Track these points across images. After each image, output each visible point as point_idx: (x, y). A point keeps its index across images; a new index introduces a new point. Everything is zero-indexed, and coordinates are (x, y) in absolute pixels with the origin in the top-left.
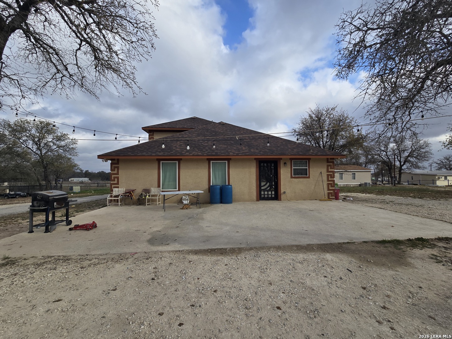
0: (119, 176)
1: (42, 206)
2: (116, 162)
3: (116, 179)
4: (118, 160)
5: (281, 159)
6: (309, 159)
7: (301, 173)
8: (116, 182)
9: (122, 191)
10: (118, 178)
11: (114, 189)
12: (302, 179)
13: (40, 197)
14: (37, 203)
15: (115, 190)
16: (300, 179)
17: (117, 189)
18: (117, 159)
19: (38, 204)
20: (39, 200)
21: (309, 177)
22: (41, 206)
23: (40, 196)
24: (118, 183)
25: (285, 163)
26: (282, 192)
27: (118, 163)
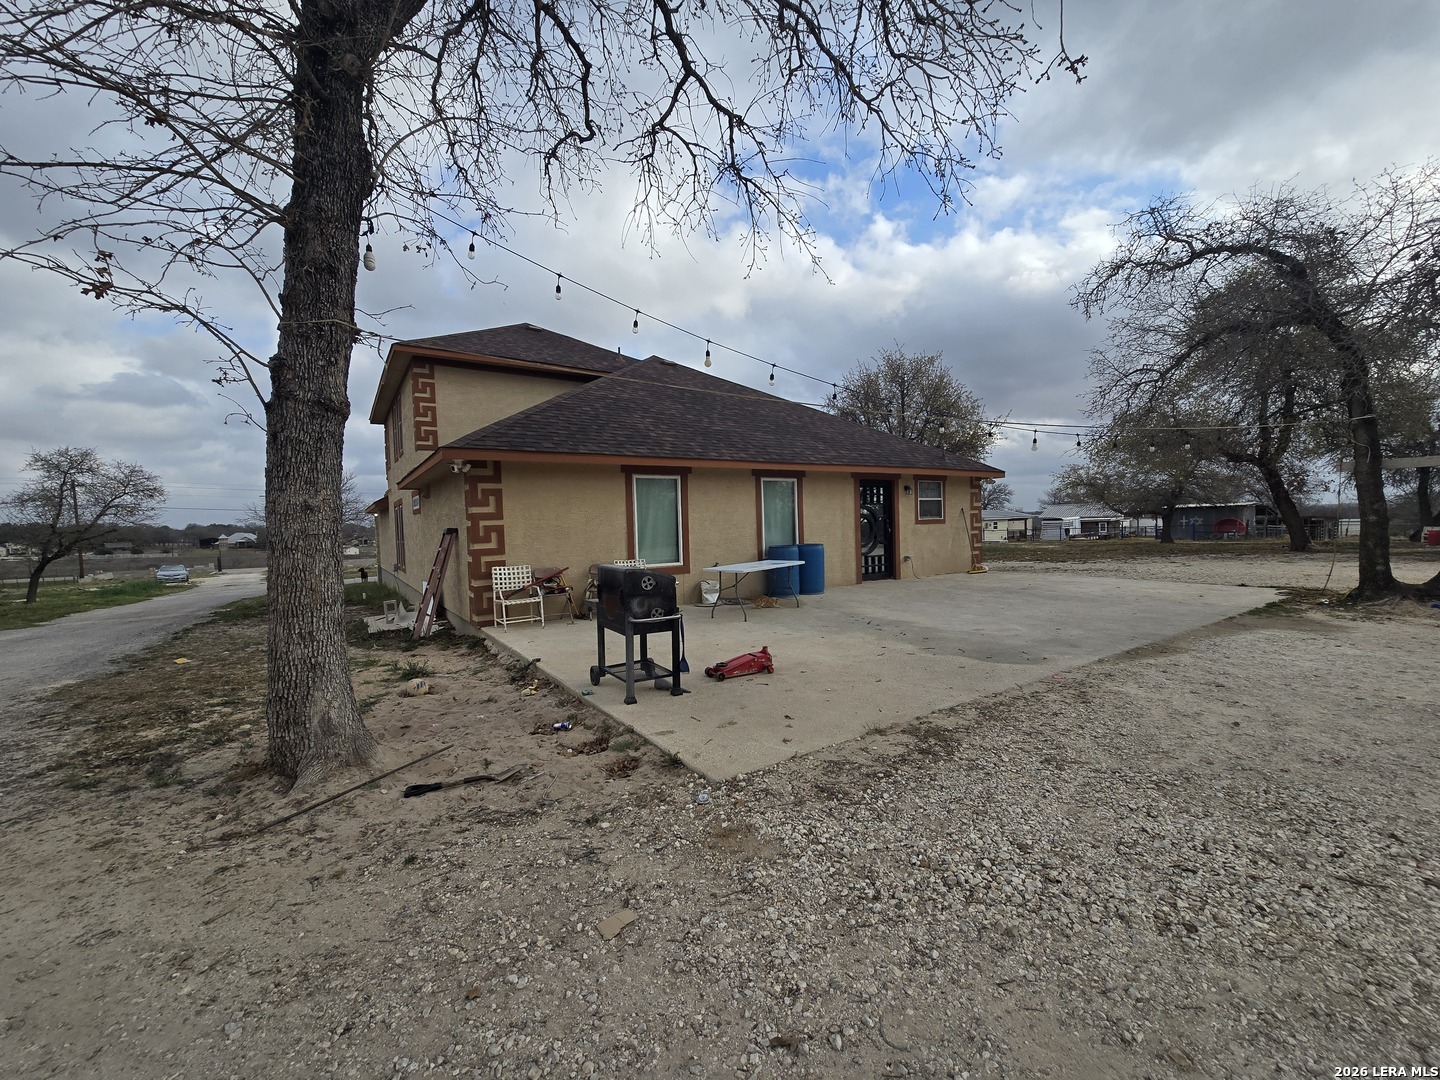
0: (504, 522)
1: (657, 611)
2: (489, 472)
3: (494, 536)
4: (497, 465)
5: (898, 476)
6: (944, 478)
7: (931, 512)
8: (493, 545)
9: (521, 576)
10: (500, 531)
11: (493, 572)
12: (932, 527)
13: (651, 585)
14: (641, 604)
15: (498, 572)
16: (930, 526)
17: (504, 570)
18: (494, 462)
19: (645, 608)
20: (647, 594)
21: (943, 522)
22: (654, 612)
23: (649, 580)
24: (501, 550)
25: (907, 488)
26: (902, 557)
27: (497, 478)
